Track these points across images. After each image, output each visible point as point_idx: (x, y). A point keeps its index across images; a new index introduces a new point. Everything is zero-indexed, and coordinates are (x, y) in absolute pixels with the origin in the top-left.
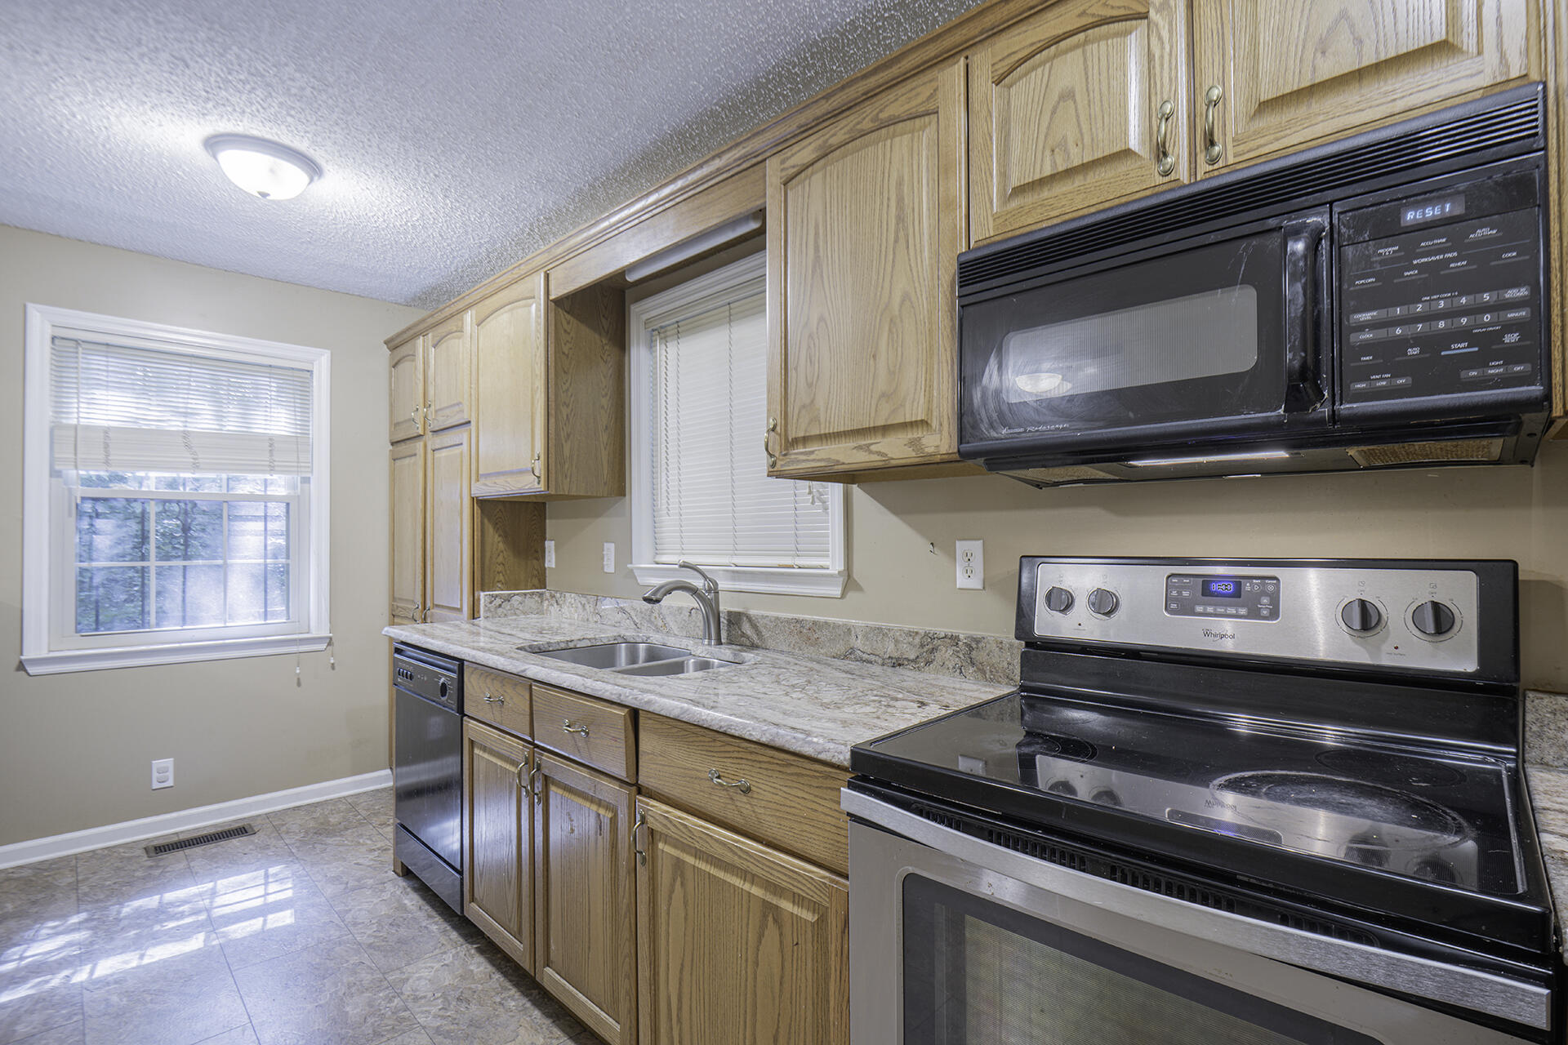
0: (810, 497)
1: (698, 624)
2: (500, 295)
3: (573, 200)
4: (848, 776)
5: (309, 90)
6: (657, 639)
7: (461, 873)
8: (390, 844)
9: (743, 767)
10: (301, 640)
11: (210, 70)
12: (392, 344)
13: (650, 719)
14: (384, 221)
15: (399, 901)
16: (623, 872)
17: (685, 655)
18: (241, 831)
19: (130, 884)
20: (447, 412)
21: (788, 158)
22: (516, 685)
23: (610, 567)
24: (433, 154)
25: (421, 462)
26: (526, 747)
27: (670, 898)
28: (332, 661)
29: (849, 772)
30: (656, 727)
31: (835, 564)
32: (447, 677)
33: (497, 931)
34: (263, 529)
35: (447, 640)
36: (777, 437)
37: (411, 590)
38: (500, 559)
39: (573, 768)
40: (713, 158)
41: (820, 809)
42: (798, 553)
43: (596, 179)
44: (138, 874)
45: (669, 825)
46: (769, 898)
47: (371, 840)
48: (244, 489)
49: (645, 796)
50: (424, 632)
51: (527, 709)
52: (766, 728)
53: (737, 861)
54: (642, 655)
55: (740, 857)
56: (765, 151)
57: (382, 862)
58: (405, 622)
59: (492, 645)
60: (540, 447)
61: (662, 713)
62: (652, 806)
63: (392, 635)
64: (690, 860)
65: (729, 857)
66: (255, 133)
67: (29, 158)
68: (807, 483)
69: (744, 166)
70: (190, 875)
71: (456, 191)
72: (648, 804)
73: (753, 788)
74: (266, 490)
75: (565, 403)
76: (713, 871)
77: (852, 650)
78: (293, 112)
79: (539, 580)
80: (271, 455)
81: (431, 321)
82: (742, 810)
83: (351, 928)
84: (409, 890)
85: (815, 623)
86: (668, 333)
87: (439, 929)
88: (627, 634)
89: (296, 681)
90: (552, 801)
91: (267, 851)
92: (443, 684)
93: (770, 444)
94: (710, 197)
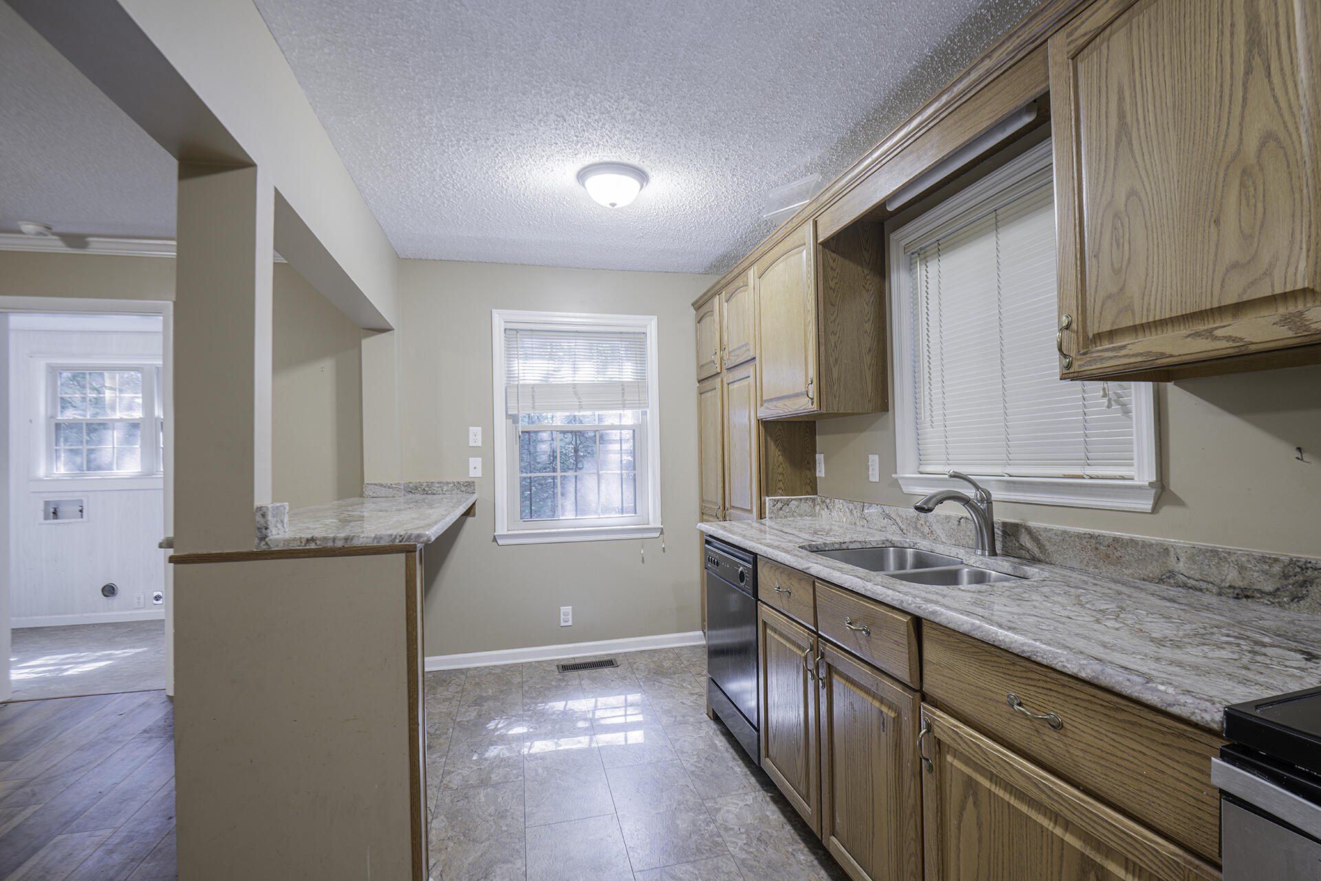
0: (1105, 400)
1: (969, 533)
2: (776, 249)
3: (836, 150)
4: (1219, 744)
5: (638, 113)
6: (925, 545)
7: (758, 730)
8: (704, 691)
9: (1053, 699)
10: (643, 529)
11: (577, 118)
12: (696, 306)
13: (935, 629)
14: (690, 207)
15: (711, 740)
16: (907, 773)
17: (955, 563)
18: (608, 663)
19: (549, 689)
20: (737, 353)
21: (1076, 29)
22: (801, 580)
23: (874, 476)
24: (724, 141)
25: (719, 394)
26: (812, 636)
27: (961, 815)
28: (663, 546)
29: (1222, 737)
30: (941, 638)
31: (1144, 473)
32: (744, 567)
33: (787, 789)
34: (619, 449)
35: (744, 536)
36: (1074, 335)
37: (715, 495)
38: (780, 470)
39: (856, 663)
40: (982, 60)
41: (1169, 771)
42: (1088, 461)
43: (858, 124)
44: (553, 683)
45: (959, 740)
46: (1089, 852)
47: (691, 685)
48: (608, 422)
49: (929, 704)
50: (724, 528)
51: (812, 603)
52: (1085, 662)
53: (1046, 801)
54: (910, 560)
55: (1049, 797)
56: (1045, 32)
57: (698, 705)
58: (711, 519)
59: (779, 543)
60: (812, 373)
61: (949, 626)
62: (939, 716)
63: (704, 530)
64: (986, 783)
65: (1034, 793)
66: (606, 159)
67: (488, 214)
68: (1100, 384)
69: (1020, 56)
70: (582, 691)
71: (741, 169)
72: (934, 714)
73: (1065, 725)
74: (620, 422)
75: (833, 332)
76: (1013, 801)
77: (1172, 574)
78: (628, 136)
79: (812, 487)
80: (623, 396)
81: (724, 281)
82: (1051, 746)
83: (680, 755)
84: (718, 732)
85: (1116, 540)
86: (928, 254)
87: (741, 772)
88: (894, 539)
89: (641, 559)
90: (835, 689)
91: (625, 681)
92: (741, 572)
93: (1064, 345)
94: (978, 102)
